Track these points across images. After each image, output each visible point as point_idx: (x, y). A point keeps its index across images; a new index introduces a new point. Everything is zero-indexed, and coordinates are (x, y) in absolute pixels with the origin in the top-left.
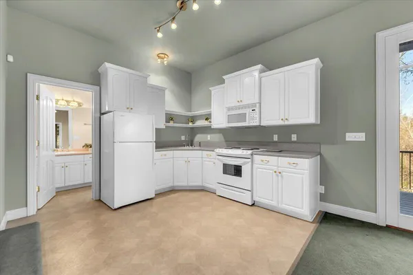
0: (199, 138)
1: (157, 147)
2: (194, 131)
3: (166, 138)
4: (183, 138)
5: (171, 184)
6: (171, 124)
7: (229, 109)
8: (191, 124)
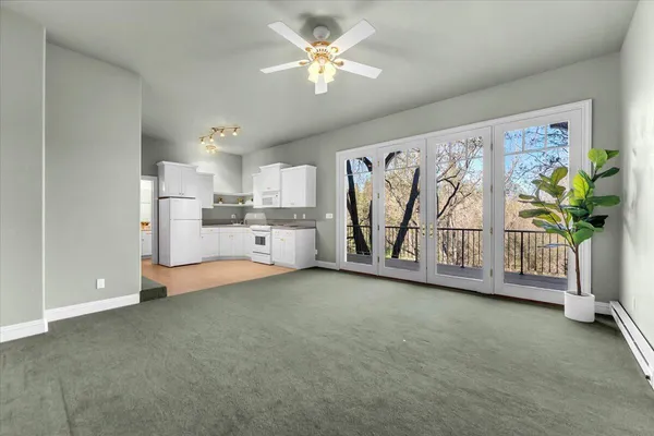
0: (248, 216)
1: (203, 225)
2: (244, 210)
3: (215, 217)
4: (233, 216)
5: (217, 255)
6: (220, 204)
7: (265, 193)
8: (240, 204)
